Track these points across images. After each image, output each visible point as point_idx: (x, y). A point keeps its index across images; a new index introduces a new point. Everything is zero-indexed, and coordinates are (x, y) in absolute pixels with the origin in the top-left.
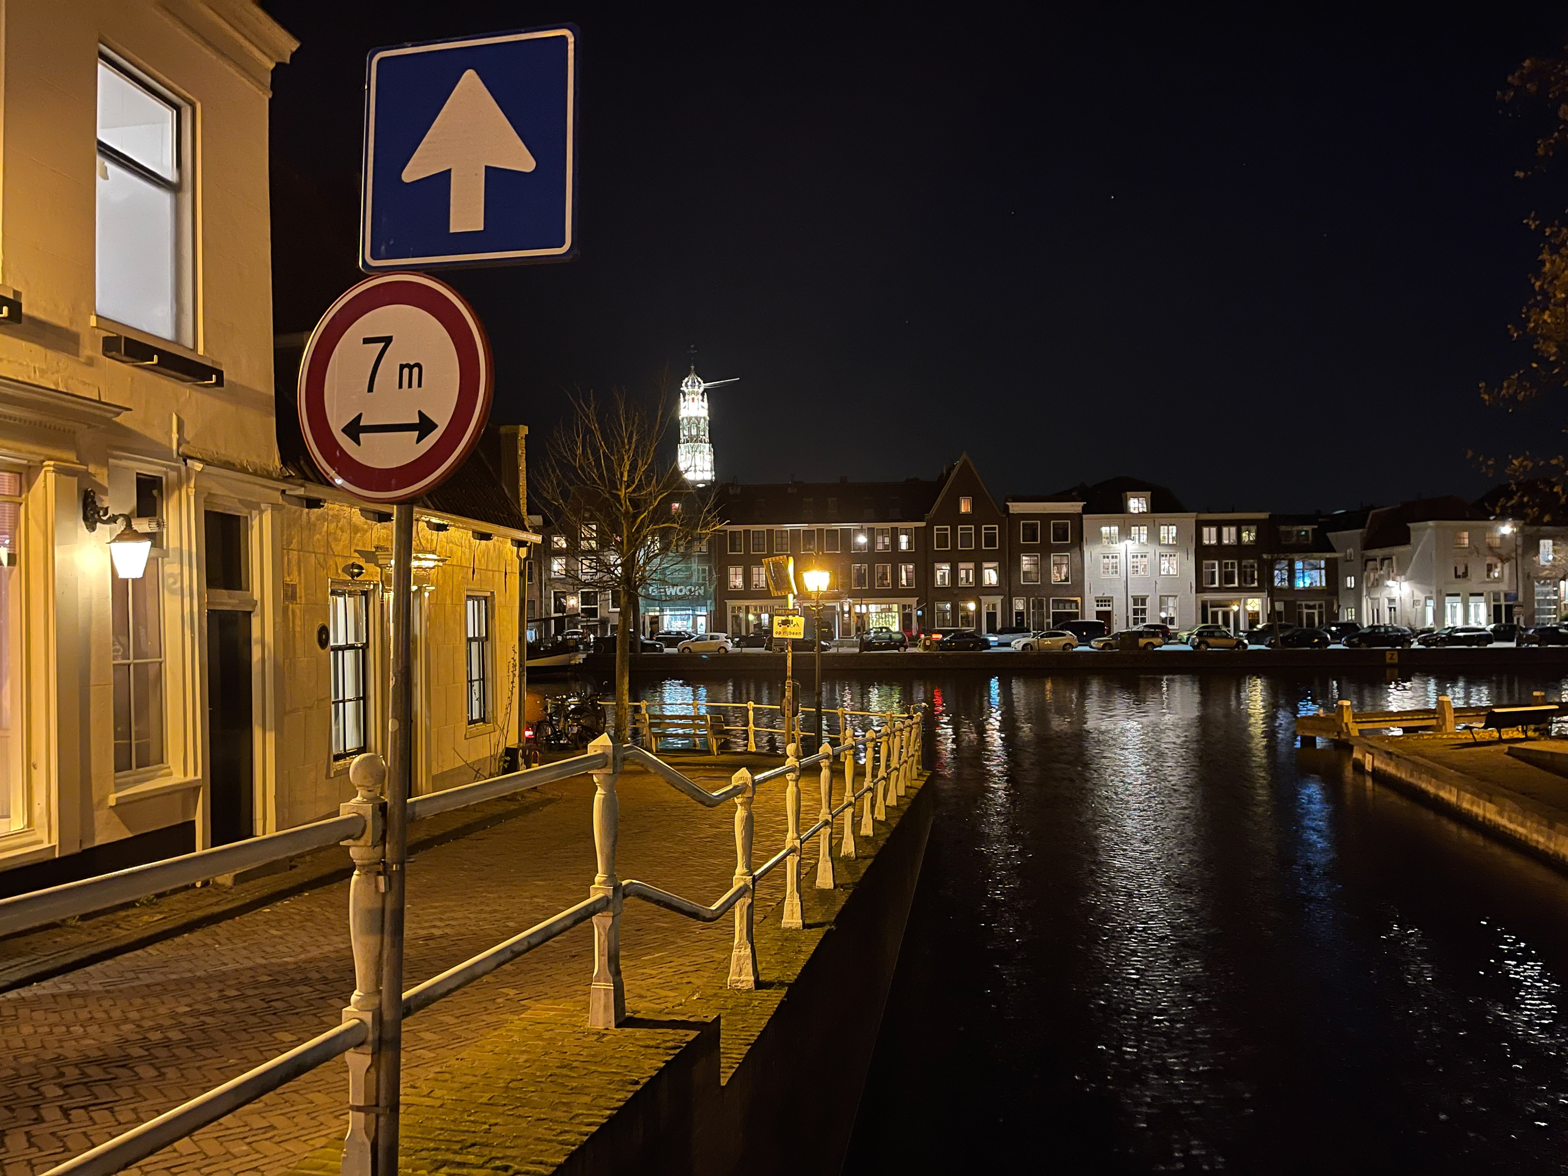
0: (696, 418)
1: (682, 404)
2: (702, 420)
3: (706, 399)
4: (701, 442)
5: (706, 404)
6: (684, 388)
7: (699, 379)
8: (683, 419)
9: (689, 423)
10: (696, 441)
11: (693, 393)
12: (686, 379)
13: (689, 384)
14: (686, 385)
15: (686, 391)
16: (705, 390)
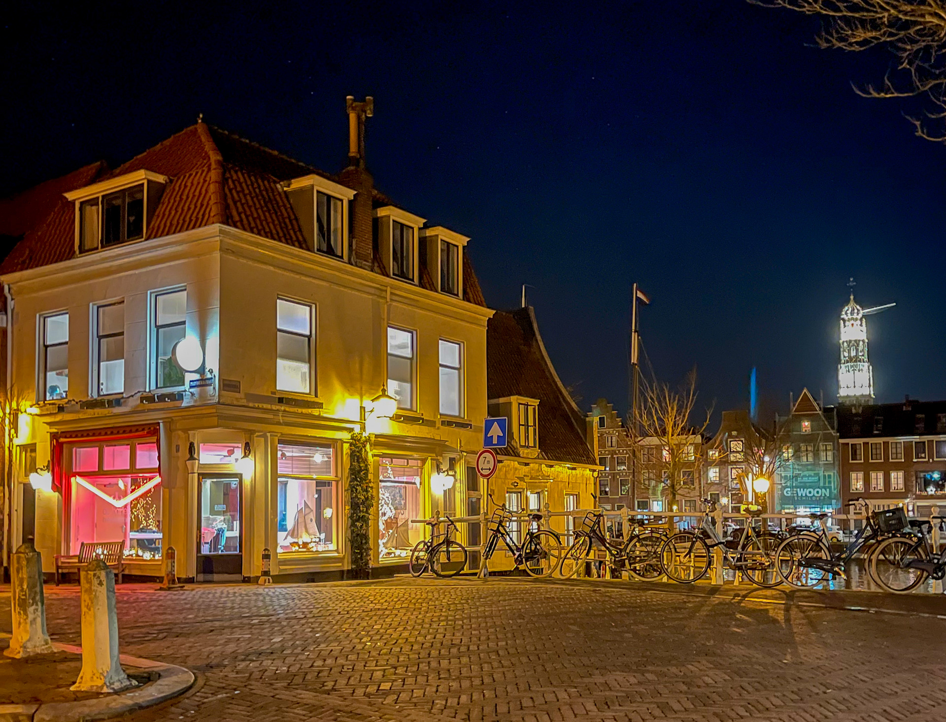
0: (855, 341)
1: (842, 329)
2: (861, 343)
3: (864, 324)
4: (860, 361)
5: (864, 328)
6: (844, 316)
7: (858, 307)
8: (843, 342)
9: (849, 346)
10: (856, 361)
11: (852, 319)
12: (846, 308)
13: (849, 312)
14: (846, 314)
15: (846, 318)
16: (863, 316)
